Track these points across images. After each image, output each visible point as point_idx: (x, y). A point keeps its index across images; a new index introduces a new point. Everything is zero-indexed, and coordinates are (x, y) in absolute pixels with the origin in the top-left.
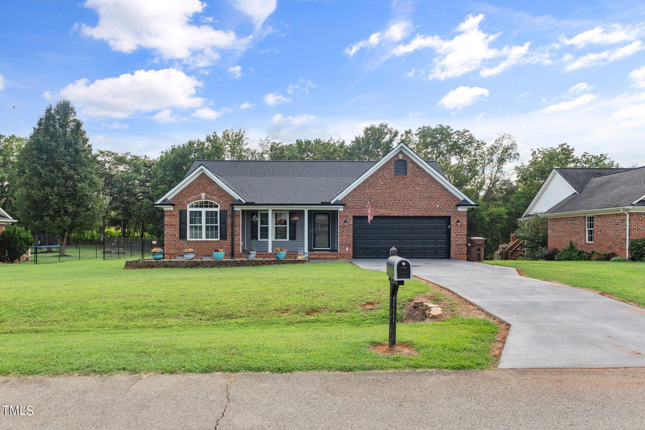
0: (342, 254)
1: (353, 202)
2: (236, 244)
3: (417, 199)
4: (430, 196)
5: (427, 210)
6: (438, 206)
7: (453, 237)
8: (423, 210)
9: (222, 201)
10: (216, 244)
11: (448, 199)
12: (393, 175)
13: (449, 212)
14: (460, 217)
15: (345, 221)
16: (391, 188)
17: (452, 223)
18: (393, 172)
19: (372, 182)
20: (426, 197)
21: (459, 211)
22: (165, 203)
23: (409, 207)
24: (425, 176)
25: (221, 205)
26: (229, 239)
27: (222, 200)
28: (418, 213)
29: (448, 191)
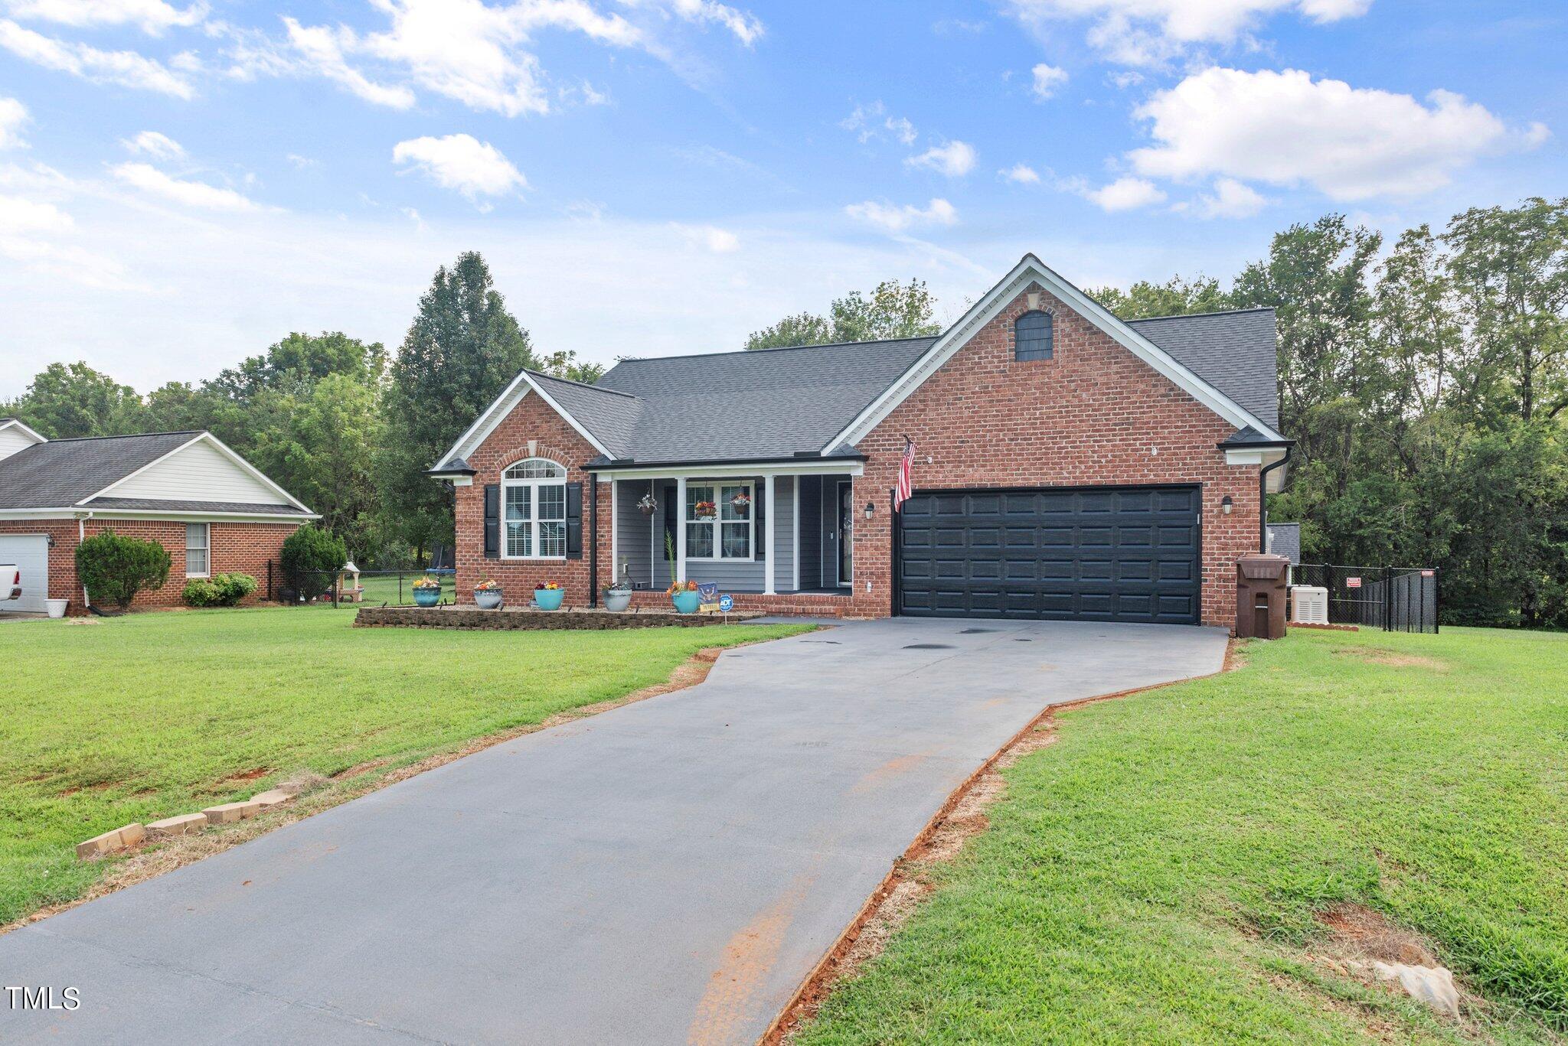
0: (862, 602)
1: (890, 450)
2: (602, 570)
3: (1084, 431)
4: (1128, 418)
5: (1118, 466)
6: (1155, 452)
7: (1207, 554)
8: (1106, 467)
9: (572, 460)
10: (560, 569)
11: (1190, 426)
12: (1011, 360)
13: (1196, 469)
14: (1234, 484)
15: (871, 507)
16: (1002, 401)
17: (1207, 505)
18: (1010, 350)
19: (947, 387)
20: (1116, 425)
21: (1232, 467)
22: (450, 469)
23: (1059, 458)
24: (1113, 358)
25: (569, 470)
26: (586, 557)
27: (572, 457)
28: (1088, 477)
29: (1191, 399)
